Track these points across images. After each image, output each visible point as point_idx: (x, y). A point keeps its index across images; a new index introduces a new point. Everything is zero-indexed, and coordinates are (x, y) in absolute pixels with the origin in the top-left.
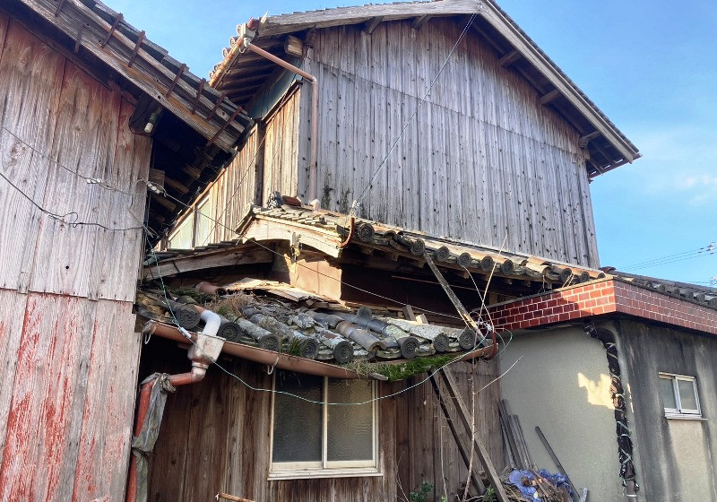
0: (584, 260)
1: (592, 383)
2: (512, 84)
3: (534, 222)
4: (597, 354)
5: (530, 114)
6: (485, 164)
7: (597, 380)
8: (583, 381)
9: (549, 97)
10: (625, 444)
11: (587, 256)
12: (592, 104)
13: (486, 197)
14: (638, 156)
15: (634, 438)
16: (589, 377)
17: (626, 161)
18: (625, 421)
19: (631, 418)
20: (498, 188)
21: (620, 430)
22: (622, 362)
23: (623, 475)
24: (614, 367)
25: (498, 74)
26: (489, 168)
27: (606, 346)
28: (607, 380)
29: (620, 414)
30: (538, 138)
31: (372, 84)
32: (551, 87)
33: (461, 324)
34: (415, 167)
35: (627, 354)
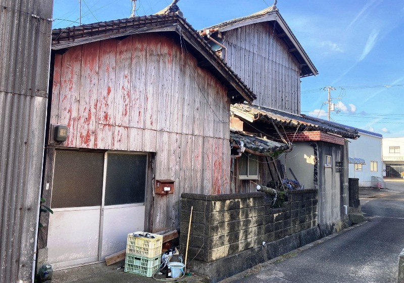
0: (296, 112)
1: (308, 157)
2: (281, 45)
3: (283, 98)
4: (311, 150)
5: (286, 56)
6: (271, 77)
7: (310, 157)
8: (305, 156)
9: (293, 50)
10: (316, 173)
11: (297, 110)
12: (306, 54)
13: (270, 89)
14: (318, 74)
15: (318, 172)
16: (307, 156)
17: (313, 74)
18: (317, 168)
19: (318, 167)
20: (274, 86)
21: (315, 170)
22: (318, 153)
23: (314, 181)
24: (315, 154)
25: (277, 40)
26: (272, 78)
27: (314, 148)
28: (313, 157)
29: (315, 166)
30: (287, 66)
31: (241, 48)
32: (294, 47)
33: (282, 142)
34: (252, 79)
35: (319, 151)
